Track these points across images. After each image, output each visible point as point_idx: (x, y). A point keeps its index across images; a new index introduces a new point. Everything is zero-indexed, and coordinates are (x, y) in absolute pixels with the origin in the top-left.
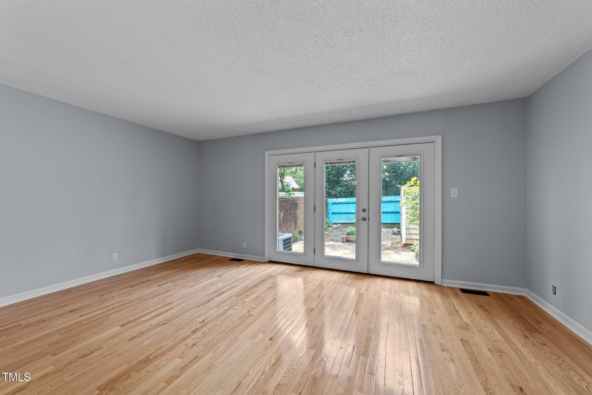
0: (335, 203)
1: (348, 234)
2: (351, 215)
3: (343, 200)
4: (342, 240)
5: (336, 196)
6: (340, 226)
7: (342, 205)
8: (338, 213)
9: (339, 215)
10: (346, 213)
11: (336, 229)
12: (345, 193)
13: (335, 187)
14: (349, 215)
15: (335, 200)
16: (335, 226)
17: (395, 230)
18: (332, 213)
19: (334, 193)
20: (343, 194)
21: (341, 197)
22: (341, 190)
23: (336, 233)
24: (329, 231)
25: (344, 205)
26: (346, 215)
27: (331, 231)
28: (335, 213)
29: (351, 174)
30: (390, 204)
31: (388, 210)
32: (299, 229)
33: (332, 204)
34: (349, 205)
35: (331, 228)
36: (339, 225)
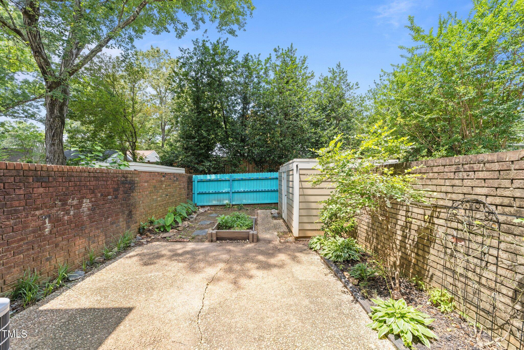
0: (202, 181)
1: (219, 227)
2: (222, 195)
3: (213, 177)
4: (210, 238)
5: (203, 172)
6: (208, 210)
7: (211, 183)
8: (205, 193)
9: (208, 195)
10: (215, 193)
11: (202, 215)
12: (214, 168)
13: (203, 162)
14: (219, 195)
15: (201, 177)
16: (201, 210)
17: (274, 211)
18: (198, 194)
19: (201, 169)
20: (212, 170)
21: (210, 173)
22: (209, 166)
23: (202, 223)
24: (192, 219)
25: (213, 183)
26: (216, 195)
27: (196, 219)
28: (202, 193)
29: (221, 147)
30: (266, 181)
31: (263, 189)
32: (137, 224)
33: (198, 182)
34: (219, 182)
35: (196, 215)
36: (206, 209)
